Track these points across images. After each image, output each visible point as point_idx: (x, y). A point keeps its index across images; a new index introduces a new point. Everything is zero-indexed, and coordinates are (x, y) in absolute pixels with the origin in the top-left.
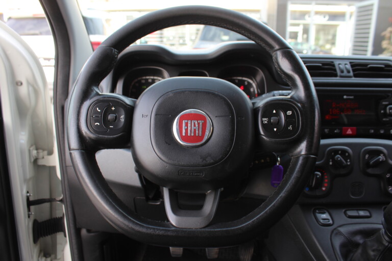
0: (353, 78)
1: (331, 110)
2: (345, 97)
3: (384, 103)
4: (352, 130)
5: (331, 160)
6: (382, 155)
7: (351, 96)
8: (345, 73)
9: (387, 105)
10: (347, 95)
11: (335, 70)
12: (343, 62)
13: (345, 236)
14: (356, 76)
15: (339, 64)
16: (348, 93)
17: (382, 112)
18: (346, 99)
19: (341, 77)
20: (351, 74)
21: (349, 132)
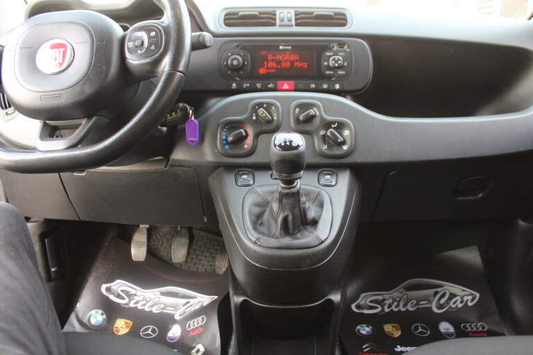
0: (295, 27)
1: (266, 63)
2: (281, 47)
3: (328, 54)
4: (288, 84)
5: (254, 114)
6: (315, 109)
7: (289, 46)
8: (286, 22)
9: (330, 56)
10: (283, 46)
11: (275, 19)
12: (285, 11)
13: (259, 195)
14: (297, 25)
15: (281, 13)
16: (286, 43)
17: (325, 63)
18: (283, 50)
19: (280, 26)
20: (293, 22)
21: (286, 86)
